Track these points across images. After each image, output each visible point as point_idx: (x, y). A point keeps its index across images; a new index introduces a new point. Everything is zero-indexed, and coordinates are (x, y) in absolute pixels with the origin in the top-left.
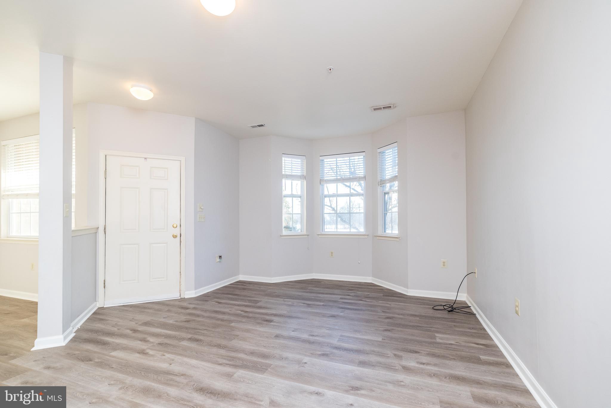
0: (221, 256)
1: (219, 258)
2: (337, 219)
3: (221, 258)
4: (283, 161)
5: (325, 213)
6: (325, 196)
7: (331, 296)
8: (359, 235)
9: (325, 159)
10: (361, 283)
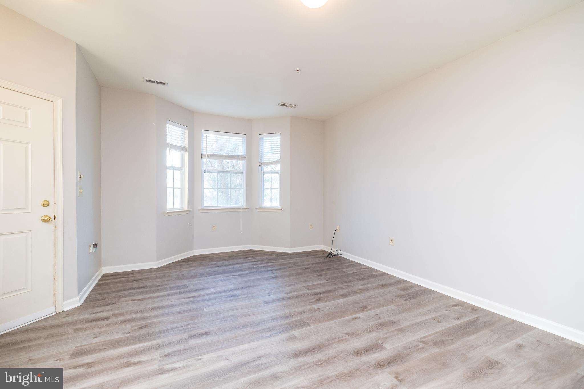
0: (96, 244)
1: (94, 247)
2: (217, 194)
3: (97, 247)
4: (167, 129)
5: (204, 188)
6: (205, 171)
7: (240, 265)
8: (241, 209)
9: (205, 134)
10: (243, 251)
